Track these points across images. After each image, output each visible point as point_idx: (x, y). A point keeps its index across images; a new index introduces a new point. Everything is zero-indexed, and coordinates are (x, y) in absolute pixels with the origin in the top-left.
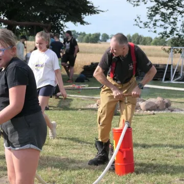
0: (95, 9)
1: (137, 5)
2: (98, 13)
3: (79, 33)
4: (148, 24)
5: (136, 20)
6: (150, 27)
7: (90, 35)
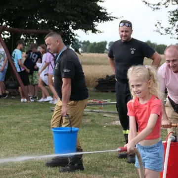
0: (107, 16)
1: (157, 8)
2: (112, 20)
3: (82, 42)
4: (170, 30)
5: (156, 26)
6: (172, 34)
7: (95, 44)
